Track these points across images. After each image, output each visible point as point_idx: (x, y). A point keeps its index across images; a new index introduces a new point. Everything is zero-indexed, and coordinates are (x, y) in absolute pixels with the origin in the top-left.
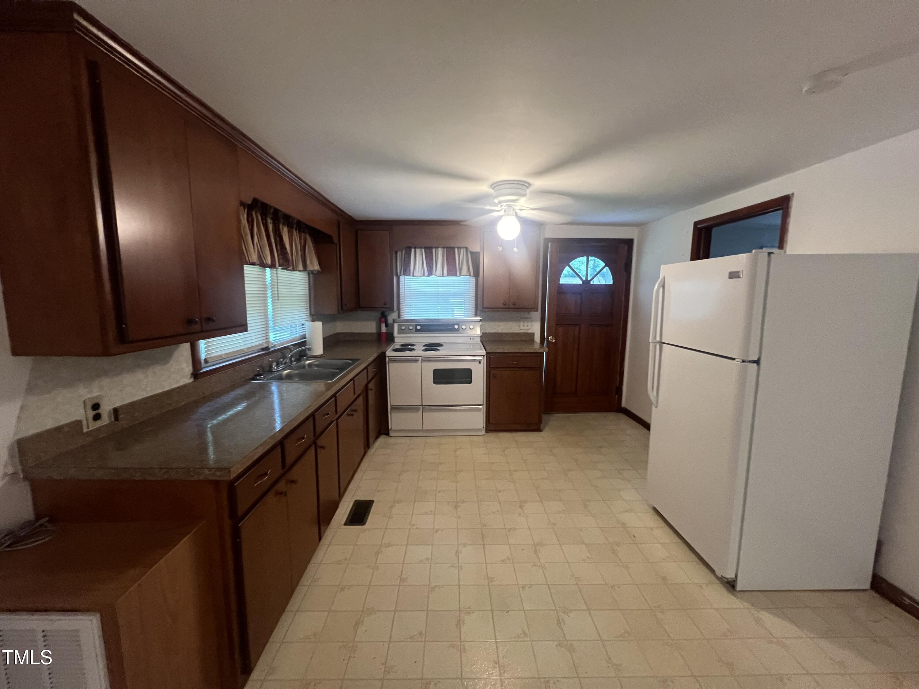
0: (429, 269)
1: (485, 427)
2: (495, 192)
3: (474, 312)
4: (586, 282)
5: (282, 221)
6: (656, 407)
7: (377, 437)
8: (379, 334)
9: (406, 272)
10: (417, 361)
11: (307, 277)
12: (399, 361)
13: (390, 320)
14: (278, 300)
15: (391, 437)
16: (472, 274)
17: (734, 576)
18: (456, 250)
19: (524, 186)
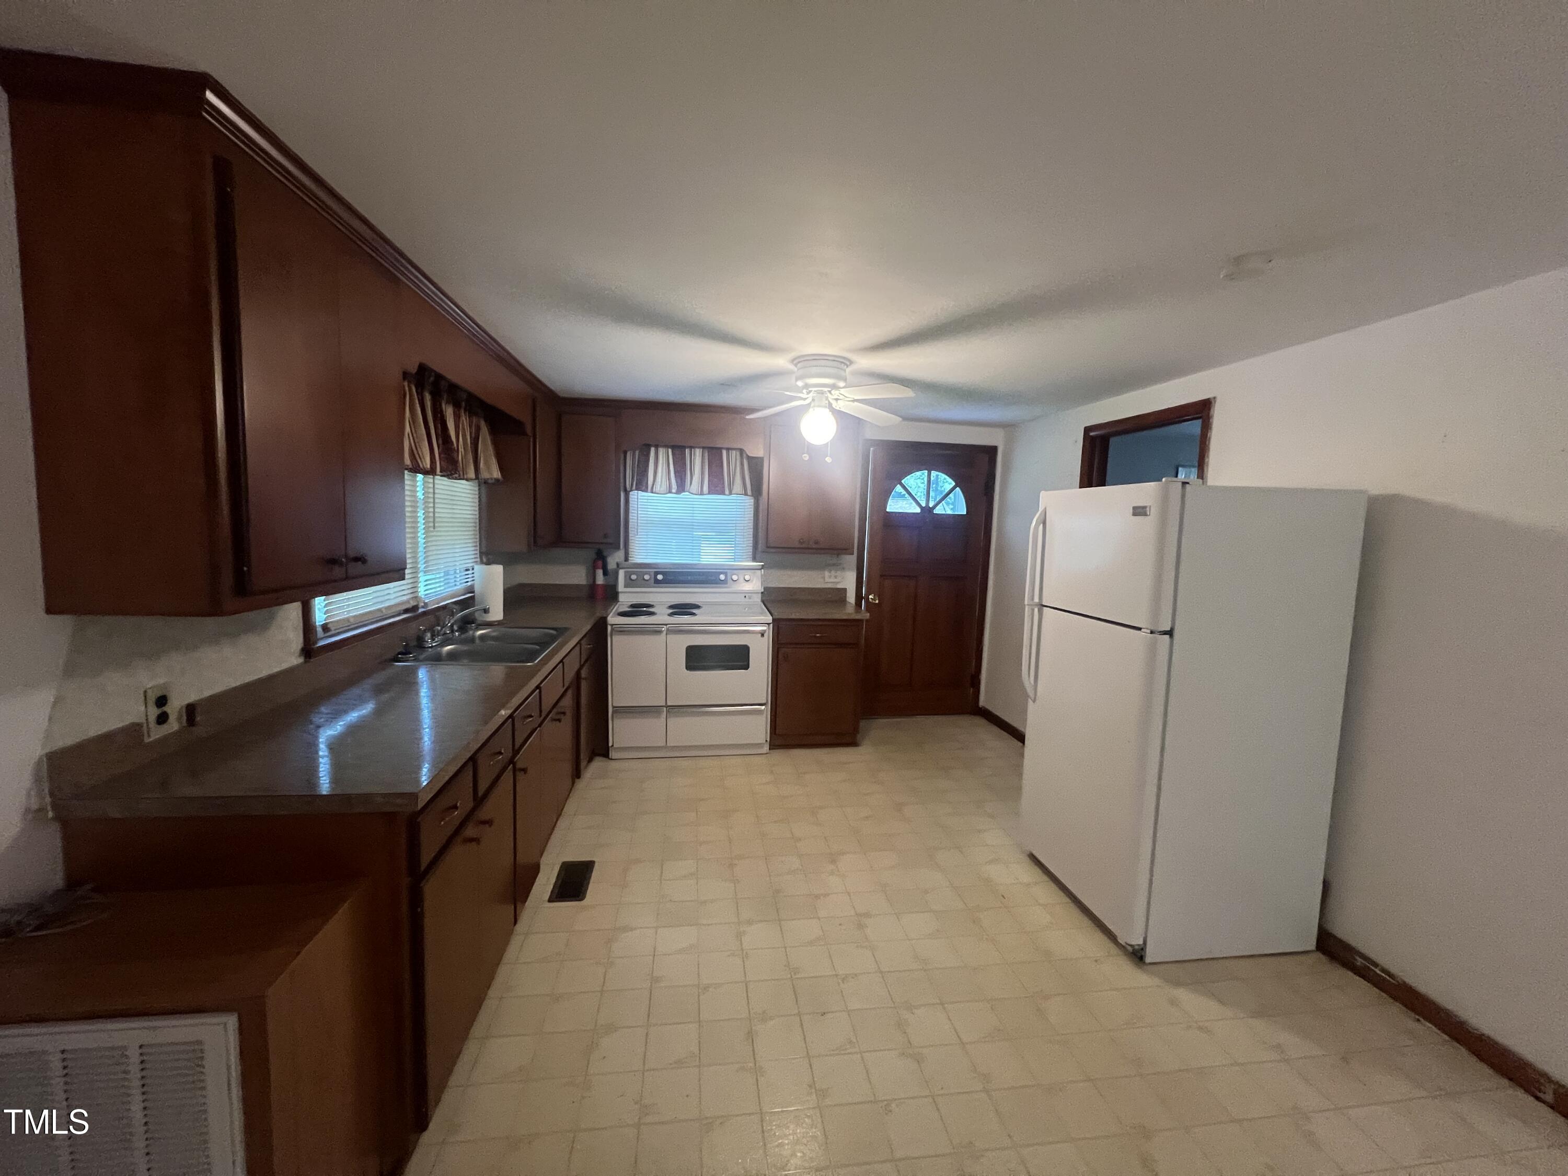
0: (679, 481)
1: (768, 740)
2: (798, 370)
3: (751, 553)
4: (927, 510)
5: (445, 397)
6: (1034, 701)
7: (590, 760)
8: (593, 587)
9: (641, 485)
10: (660, 632)
11: (477, 489)
12: (628, 631)
13: (612, 564)
14: (434, 527)
15: (611, 759)
16: (749, 492)
17: (1141, 942)
18: (724, 452)
19: (843, 365)
